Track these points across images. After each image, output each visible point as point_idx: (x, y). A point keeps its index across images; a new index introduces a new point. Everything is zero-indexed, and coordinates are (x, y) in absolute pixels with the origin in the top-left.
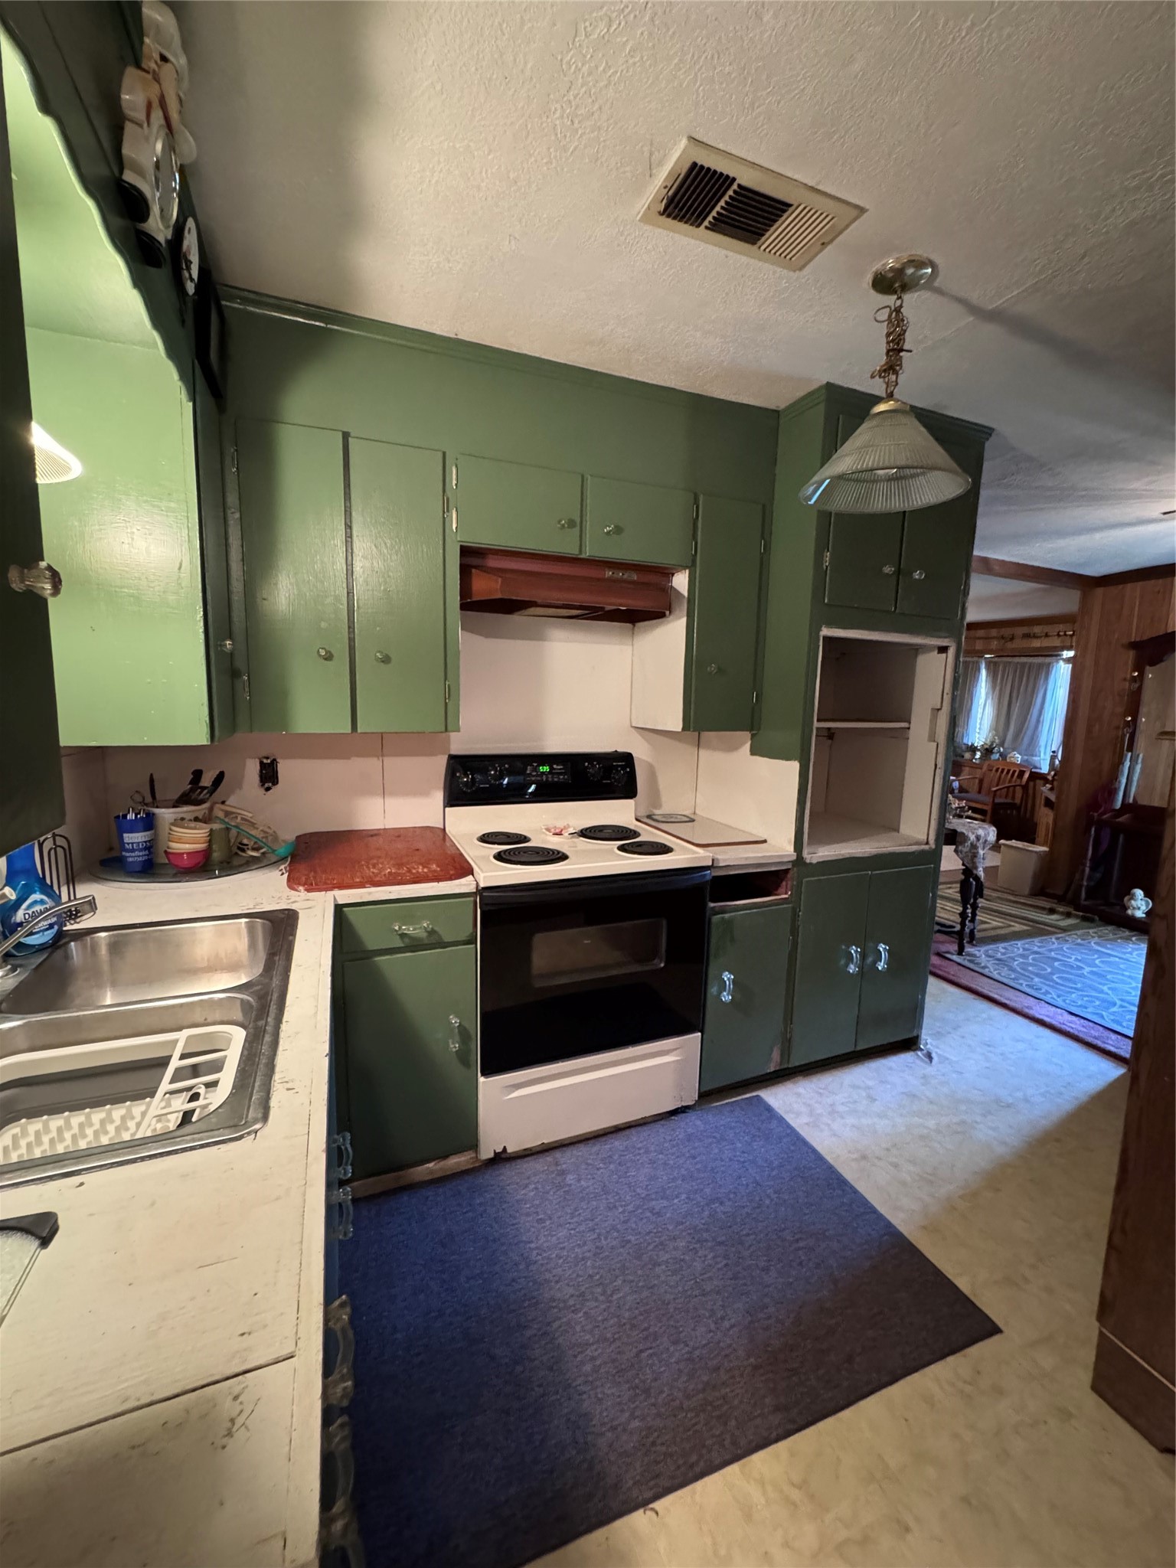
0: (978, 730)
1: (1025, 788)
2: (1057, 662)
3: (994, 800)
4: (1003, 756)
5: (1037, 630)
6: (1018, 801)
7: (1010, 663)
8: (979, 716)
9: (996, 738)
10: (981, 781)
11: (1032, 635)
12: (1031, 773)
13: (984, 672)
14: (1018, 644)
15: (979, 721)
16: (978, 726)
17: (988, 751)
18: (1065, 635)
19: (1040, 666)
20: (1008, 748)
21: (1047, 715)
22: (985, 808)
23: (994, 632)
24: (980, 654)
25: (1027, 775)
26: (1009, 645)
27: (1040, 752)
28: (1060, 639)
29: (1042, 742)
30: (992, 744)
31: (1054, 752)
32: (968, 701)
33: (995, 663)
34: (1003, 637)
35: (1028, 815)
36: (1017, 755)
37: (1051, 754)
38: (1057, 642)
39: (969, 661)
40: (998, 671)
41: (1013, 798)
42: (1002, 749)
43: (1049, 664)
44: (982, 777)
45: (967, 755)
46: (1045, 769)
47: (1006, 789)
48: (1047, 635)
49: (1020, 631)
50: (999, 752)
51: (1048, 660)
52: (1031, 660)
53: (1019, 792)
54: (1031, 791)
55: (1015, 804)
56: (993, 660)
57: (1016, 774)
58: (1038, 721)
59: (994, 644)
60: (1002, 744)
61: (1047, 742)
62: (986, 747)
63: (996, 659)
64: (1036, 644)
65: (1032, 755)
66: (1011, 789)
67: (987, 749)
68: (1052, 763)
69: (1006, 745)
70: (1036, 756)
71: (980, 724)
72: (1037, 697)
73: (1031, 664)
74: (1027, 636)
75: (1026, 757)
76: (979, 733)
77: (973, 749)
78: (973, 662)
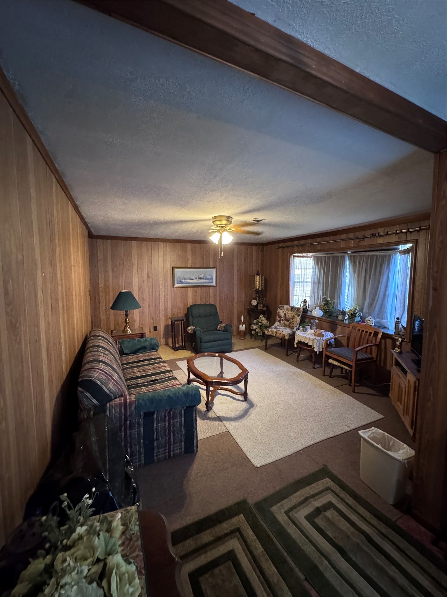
0: (346, 300)
1: (379, 346)
2: (395, 254)
3: (356, 357)
4: (363, 319)
5: (381, 231)
6: (374, 355)
7: (364, 256)
8: (346, 291)
9: (358, 306)
10: (348, 338)
11: (377, 235)
12: (383, 333)
13: (348, 263)
14: (368, 242)
15: (346, 294)
16: (346, 297)
17: (353, 315)
18: (402, 232)
19: (384, 257)
20: (366, 313)
21: (391, 290)
22: (351, 363)
23: (351, 235)
24: (343, 251)
25: (380, 336)
26: (362, 243)
27: (387, 316)
28: (397, 236)
29: (389, 311)
30: (355, 311)
31: (398, 319)
32: (339, 282)
33: (354, 257)
34: (357, 238)
35: (382, 364)
36: (372, 319)
37: (396, 320)
38: (394, 239)
39: (339, 256)
40: (356, 261)
41: (371, 354)
42: (361, 314)
43: (390, 256)
44: (348, 335)
45: (340, 317)
46: (391, 331)
47: (365, 349)
48: (388, 234)
49: (368, 233)
50: (360, 316)
51: (389, 253)
52: (378, 253)
53: (374, 349)
54: (383, 346)
55: (373, 358)
56: (353, 254)
57: (372, 334)
58: (385, 295)
59: (352, 243)
60: (361, 310)
61: (391, 311)
62: (351, 312)
63: (355, 254)
64: (380, 241)
65: (382, 319)
66: (369, 349)
67: (352, 314)
68: (396, 327)
69: (364, 311)
70: (385, 319)
71: (347, 296)
72: (383, 278)
73: (377, 256)
74: (374, 235)
75: (378, 320)
76: (347, 302)
77: (343, 313)
78: (341, 256)
